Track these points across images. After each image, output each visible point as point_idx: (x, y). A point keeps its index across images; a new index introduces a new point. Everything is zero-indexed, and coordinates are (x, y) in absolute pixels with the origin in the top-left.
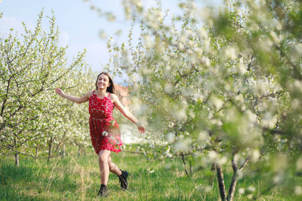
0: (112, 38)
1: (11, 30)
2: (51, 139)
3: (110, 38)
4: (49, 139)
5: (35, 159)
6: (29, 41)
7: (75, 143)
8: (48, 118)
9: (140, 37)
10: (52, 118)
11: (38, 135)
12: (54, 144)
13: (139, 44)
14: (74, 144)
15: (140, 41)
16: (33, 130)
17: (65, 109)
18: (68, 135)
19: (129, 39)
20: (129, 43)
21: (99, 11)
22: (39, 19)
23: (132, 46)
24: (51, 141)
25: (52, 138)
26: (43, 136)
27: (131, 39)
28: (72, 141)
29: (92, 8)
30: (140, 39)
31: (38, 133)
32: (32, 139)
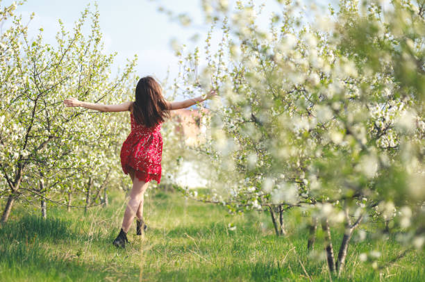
0: (185, 46)
1: (41, 30)
2: (90, 181)
3: (182, 46)
4: (87, 181)
5: (68, 208)
6: (66, 47)
7: (122, 186)
8: (86, 152)
9: (221, 42)
10: (91, 152)
11: (73, 175)
12: (94, 187)
13: (220, 51)
14: (121, 188)
15: (220, 47)
16: (67, 169)
17: (109, 139)
18: (112, 176)
19: (206, 44)
20: (206, 50)
21: (169, 13)
22: (82, 19)
23: (209, 54)
24: (89, 184)
25: (90, 178)
26: (78, 176)
27: (209, 45)
28: (118, 183)
29: (161, 10)
30: (220, 44)
31: (72, 172)
32: (63, 181)
